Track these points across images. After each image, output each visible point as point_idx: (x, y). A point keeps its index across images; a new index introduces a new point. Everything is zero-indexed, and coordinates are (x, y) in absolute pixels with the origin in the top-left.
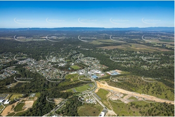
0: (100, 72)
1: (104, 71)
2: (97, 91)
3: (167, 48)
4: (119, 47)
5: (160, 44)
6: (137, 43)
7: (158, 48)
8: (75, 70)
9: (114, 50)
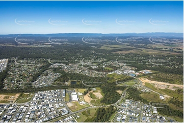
0: (134, 72)
1: (136, 71)
2: (144, 84)
3: (176, 52)
4: (132, 51)
5: (166, 48)
6: (145, 48)
7: (168, 52)
8: (112, 71)
9: (129, 54)
